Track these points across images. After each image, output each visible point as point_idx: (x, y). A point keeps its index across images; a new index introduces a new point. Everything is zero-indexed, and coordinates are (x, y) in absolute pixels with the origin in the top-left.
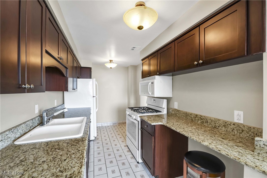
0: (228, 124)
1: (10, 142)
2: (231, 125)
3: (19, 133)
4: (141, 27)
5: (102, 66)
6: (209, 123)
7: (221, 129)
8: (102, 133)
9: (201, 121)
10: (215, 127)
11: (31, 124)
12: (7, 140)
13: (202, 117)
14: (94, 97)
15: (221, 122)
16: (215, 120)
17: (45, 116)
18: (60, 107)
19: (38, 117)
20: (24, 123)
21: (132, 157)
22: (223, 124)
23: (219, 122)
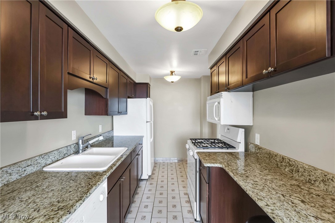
0: (328, 178)
1: (39, 168)
2: (333, 181)
3: (50, 160)
4: (179, 28)
5: (161, 79)
6: (300, 174)
7: (318, 186)
8: (160, 172)
9: (290, 168)
10: (310, 181)
11: (66, 152)
12: (36, 166)
13: (290, 162)
14: (148, 122)
15: (318, 174)
16: (309, 168)
17: (81, 143)
18: (106, 134)
19: (75, 145)
20: (57, 150)
21: (190, 211)
22: (321, 177)
23: (315, 173)
